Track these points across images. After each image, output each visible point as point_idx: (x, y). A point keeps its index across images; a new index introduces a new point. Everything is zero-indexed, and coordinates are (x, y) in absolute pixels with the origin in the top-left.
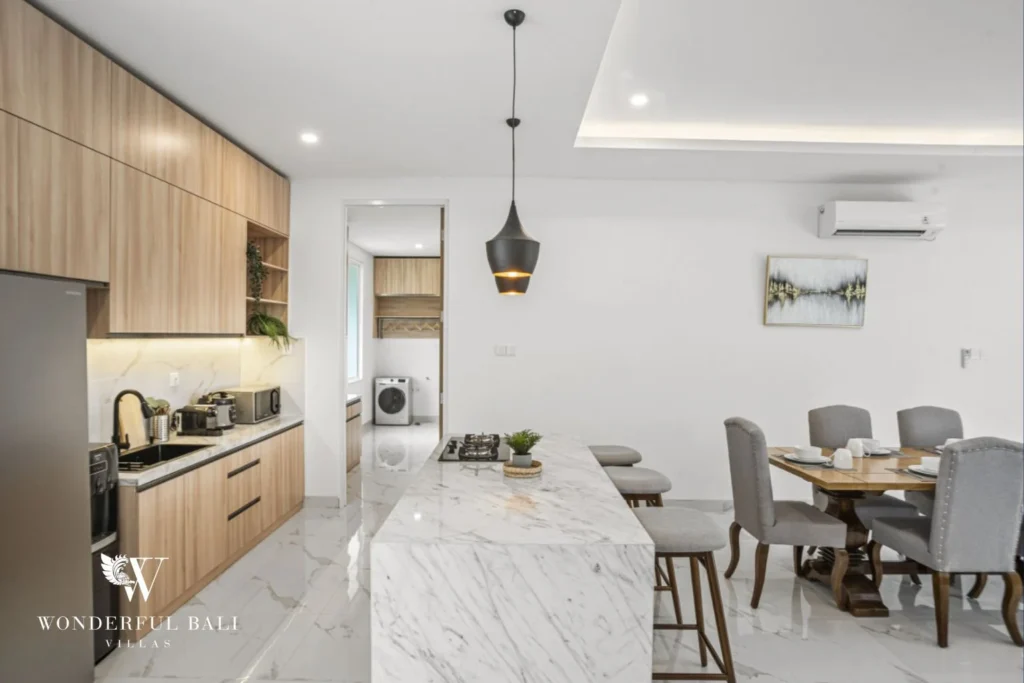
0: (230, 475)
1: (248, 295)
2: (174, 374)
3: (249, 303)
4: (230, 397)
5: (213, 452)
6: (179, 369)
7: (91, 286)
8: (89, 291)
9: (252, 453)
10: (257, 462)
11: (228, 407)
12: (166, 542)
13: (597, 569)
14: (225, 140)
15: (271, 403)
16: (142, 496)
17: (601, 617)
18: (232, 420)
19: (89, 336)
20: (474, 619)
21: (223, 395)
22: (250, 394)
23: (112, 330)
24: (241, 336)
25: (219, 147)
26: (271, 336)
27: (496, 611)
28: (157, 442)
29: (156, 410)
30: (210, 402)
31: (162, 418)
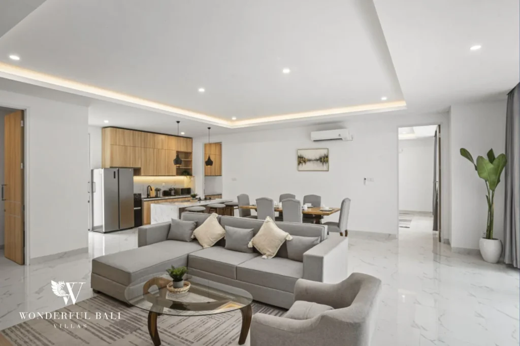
2: (164, 184)
3: (177, 169)
4: (176, 189)
5: (162, 198)
6: (165, 182)
7: (134, 168)
11: (174, 191)
14: (169, 136)
15: (187, 191)
16: (145, 202)
18: (174, 194)
19: (134, 176)
21: (174, 188)
22: (180, 189)
23: (141, 175)
24: (175, 176)
25: (167, 138)
26: (186, 176)
28: (157, 195)
29: (157, 190)
30: (171, 190)
31: (159, 192)
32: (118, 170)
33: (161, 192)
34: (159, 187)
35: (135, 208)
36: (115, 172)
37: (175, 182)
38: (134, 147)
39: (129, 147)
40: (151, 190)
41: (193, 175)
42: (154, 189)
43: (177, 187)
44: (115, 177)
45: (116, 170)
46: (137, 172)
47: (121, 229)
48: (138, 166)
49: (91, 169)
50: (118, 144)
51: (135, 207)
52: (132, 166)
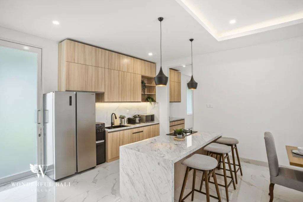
0: (133, 133)
1: (142, 92)
2: (128, 111)
3: (142, 94)
4: (140, 116)
5: (128, 128)
6: (129, 109)
7: (96, 93)
8: (96, 94)
9: (141, 129)
10: (142, 131)
11: (139, 118)
12: (115, 143)
13: (159, 164)
14: (134, 58)
15: (151, 118)
16: (109, 134)
17: (160, 177)
18: (139, 121)
19: (96, 102)
20: (136, 169)
21: (139, 115)
22: (144, 116)
23: (105, 101)
24: (140, 102)
25: (132, 60)
26: (150, 102)
27: (139, 168)
28: (121, 124)
29: (122, 118)
30: (135, 117)
31: (123, 120)
32: (76, 94)
33: (126, 119)
34: (123, 115)
35: (97, 142)
36: (71, 97)
37: (138, 109)
38: (97, 67)
39: (90, 67)
40: (116, 118)
41: (157, 101)
42: (118, 117)
43: (141, 113)
44: (71, 104)
45: (73, 94)
46: (99, 97)
47: (79, 171)
48: (101, 90)
49: (44, 93)
50: (76, 62)
51: (97, 140)
52: (93, 91)
